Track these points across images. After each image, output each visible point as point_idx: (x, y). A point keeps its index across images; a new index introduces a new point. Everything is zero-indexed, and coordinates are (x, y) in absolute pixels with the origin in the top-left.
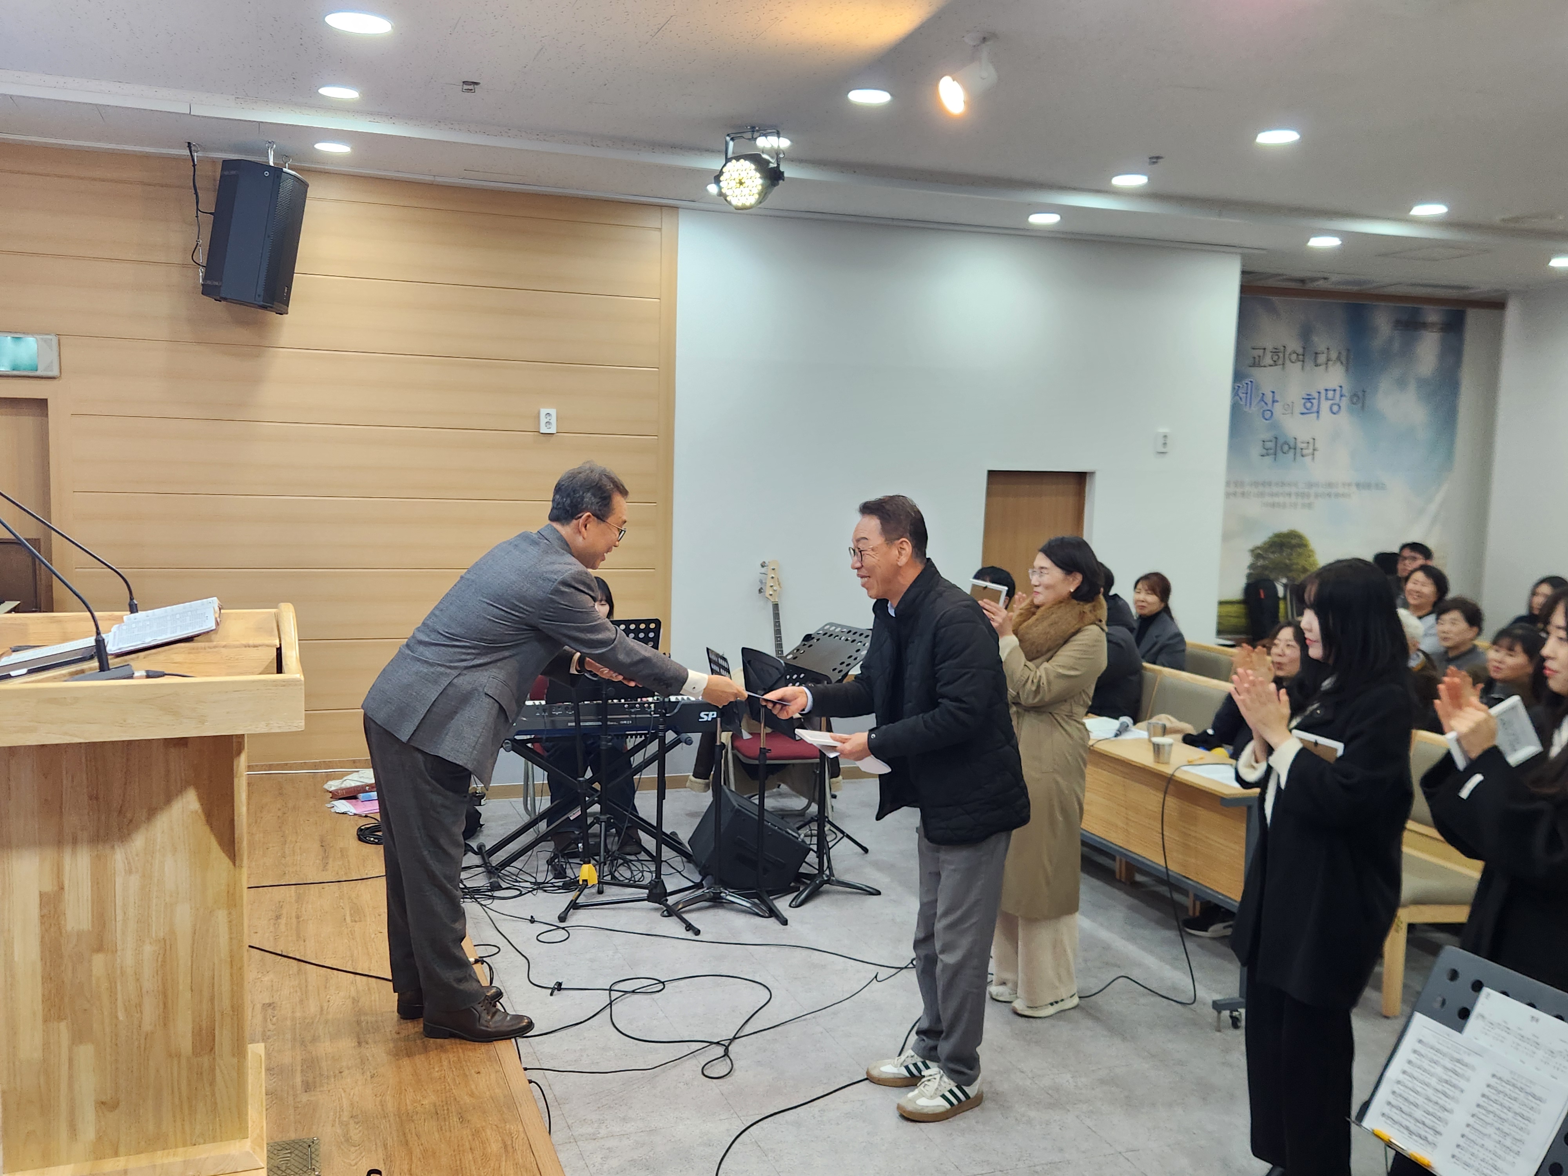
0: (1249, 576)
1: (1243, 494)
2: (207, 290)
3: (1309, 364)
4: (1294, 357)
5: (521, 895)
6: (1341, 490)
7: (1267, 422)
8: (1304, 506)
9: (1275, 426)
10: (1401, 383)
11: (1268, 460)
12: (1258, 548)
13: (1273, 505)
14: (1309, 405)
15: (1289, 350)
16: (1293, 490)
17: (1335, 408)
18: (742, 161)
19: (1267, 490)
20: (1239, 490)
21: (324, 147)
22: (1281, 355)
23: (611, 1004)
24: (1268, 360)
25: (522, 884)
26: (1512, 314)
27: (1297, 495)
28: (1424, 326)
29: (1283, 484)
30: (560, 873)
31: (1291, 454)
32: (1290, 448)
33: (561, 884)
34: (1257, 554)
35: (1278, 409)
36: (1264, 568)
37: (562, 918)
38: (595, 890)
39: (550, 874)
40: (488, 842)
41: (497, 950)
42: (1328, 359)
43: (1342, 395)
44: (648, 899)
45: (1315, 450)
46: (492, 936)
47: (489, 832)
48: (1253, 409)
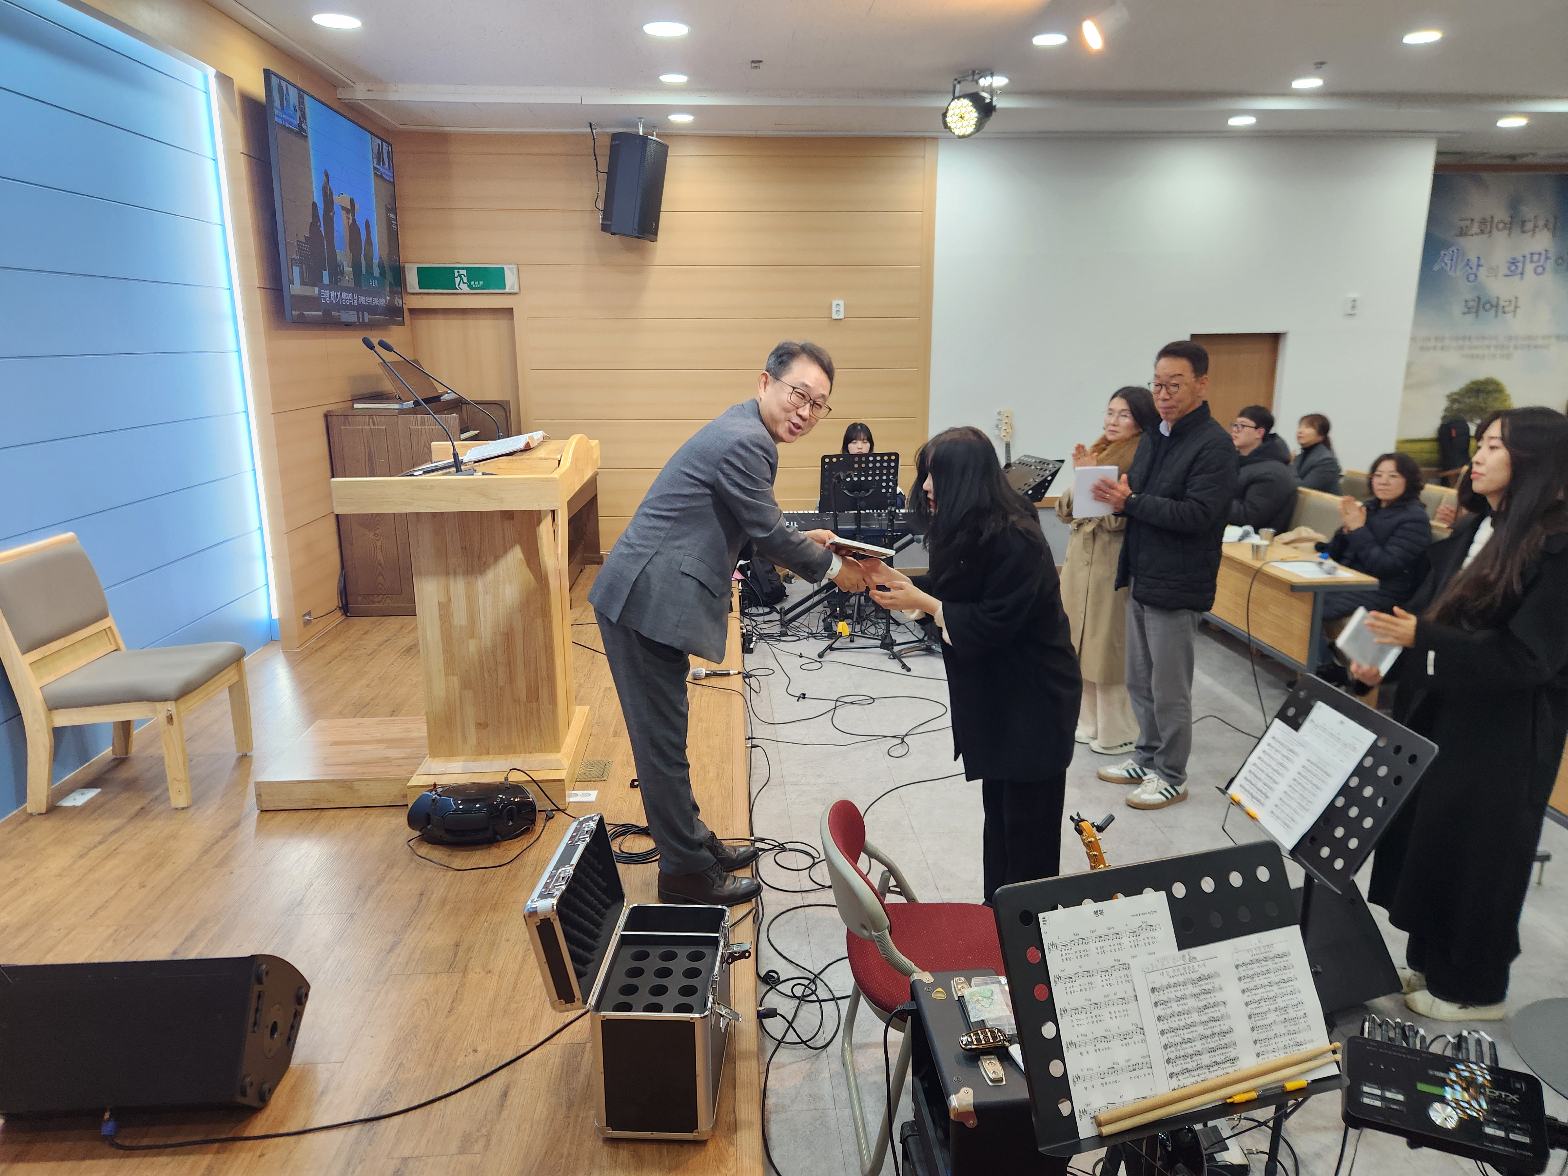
0: (1444, 418)
1: (1442, 348)
2: (605, 228)
3: (1516, 231)
4: (1501, 226)
5: (799, 640)
6: (1540, 342)
7: (1472, 284)
8: (1502, 356)
9: (1479, 287)
11: (1470, 317)
12: (1456, 394)
13: (1472, 357)
14: (1513, 268)
15: (1496, 220)
16: (1494, 343)
18: (963, 100)
19: (1467, 343)
20: (1439, 344)
21: (675, 118)
22: (1488, 225)
23: (835, 708)
24: (1475, 229)
25: (801, 633)
27: (1496, 347)
29: (1484, 338)
30: (828, 628)
31: (1493, 312)
32: (1492, 306)
33: (826, 634)
34: (1453, 399)
35: (1482, 272)
36: (1456, 409)
37: (821, 656)
38: (848, 640)
39: (821, 628)
40: (787, 605)
41: (772, 672)
42: (1536, 227)
43: (1547, 258)
44: (881, 647)
45: (1516, 307)
46: (771, 663)
47: (789, 599)
48: (1458, 273)
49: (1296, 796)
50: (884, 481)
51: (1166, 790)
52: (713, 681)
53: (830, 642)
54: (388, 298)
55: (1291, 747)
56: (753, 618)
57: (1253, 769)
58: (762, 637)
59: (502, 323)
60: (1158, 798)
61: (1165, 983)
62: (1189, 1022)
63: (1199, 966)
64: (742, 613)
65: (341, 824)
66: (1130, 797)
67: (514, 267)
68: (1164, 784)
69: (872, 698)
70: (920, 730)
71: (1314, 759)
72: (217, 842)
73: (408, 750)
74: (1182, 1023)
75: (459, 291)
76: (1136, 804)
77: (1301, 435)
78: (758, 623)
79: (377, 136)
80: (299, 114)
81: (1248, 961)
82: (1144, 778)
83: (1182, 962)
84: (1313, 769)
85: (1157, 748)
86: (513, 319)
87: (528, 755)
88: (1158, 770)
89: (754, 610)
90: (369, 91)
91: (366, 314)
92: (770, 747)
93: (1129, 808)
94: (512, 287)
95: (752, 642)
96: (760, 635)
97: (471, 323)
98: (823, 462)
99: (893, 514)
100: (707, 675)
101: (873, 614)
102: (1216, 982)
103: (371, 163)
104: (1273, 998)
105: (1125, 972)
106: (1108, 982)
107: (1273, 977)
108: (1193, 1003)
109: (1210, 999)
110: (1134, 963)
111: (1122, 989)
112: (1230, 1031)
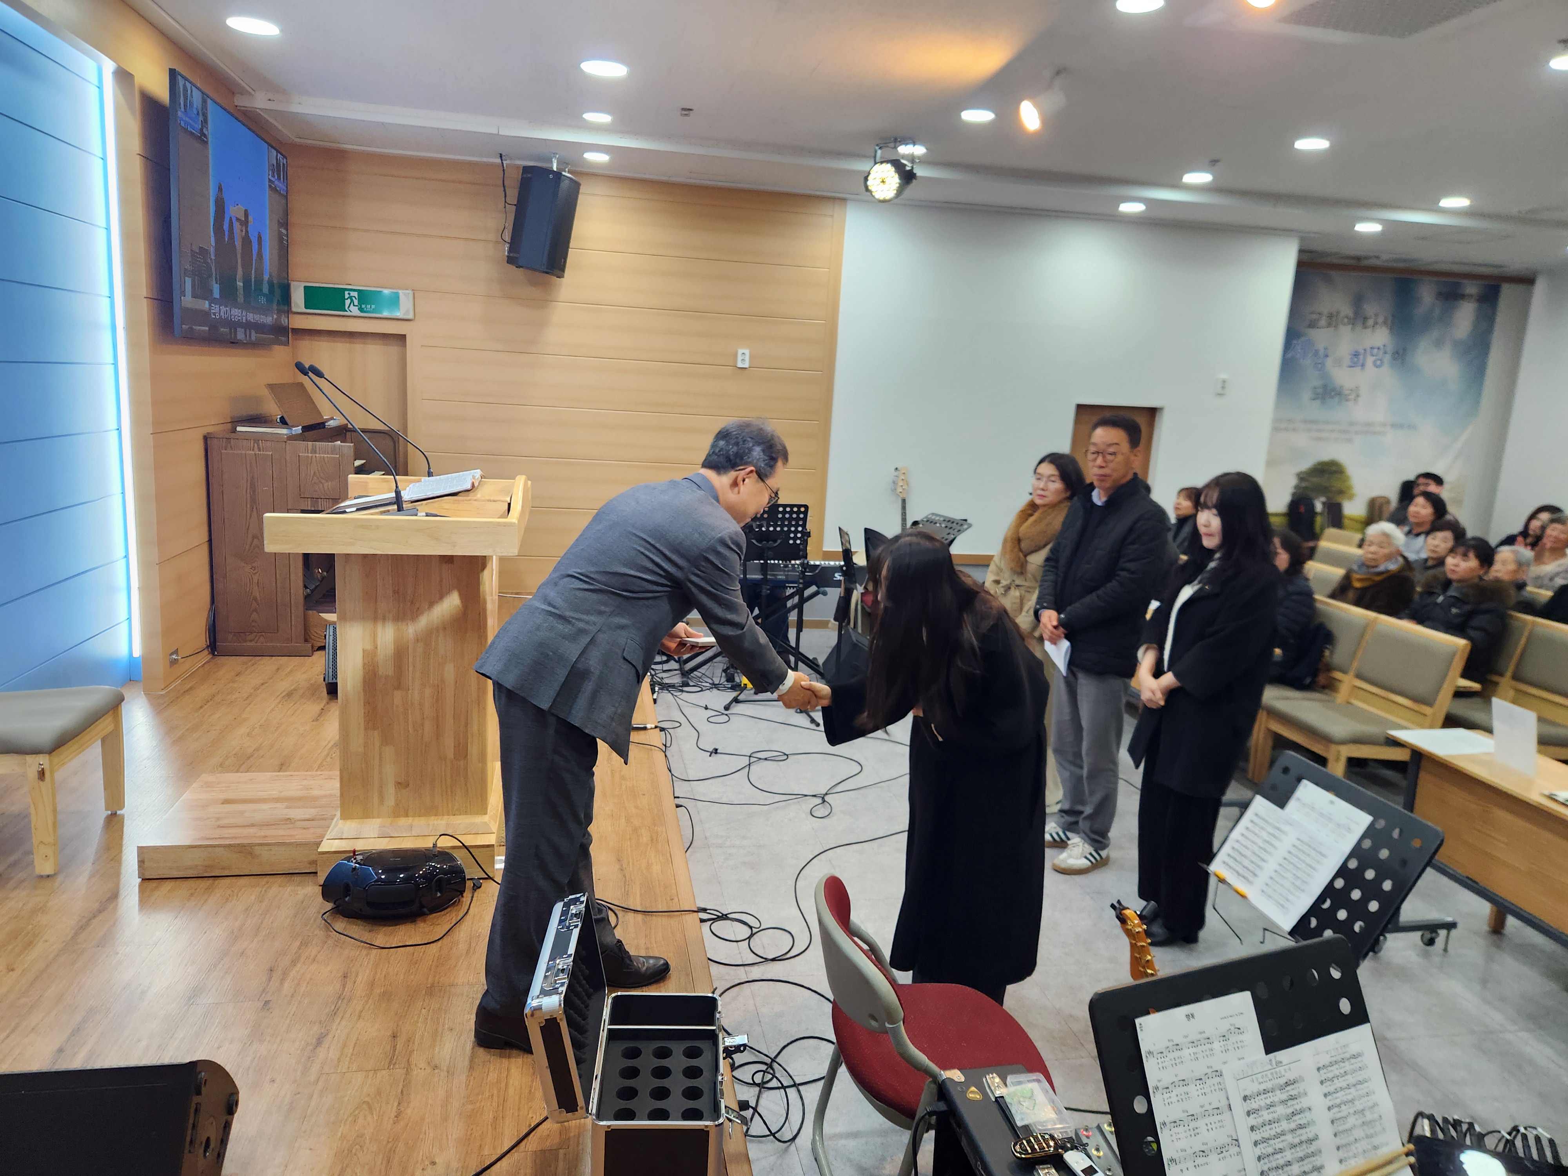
0: (1294, 494)
1: (1292, 429)
2: (509, 260)
3: (1359, 327)
4: (1346, 320)
5: (702, 691)
6: (1377, 429)
7: (1319, 372)
8: (1344, 440)
9: (1325, 376)
10: (1439, 344)
11: (1317, 403)
12: (1303, 472)
13: (1319, 439)
14: (1355, 360)
15: (1342, 315)
16: (1337, 427)
18: (886, 164)
19: (1314, 427)
21: (591, 156)
22: (1336, 318)
23: (749, 765)
24: (1323, 322)
25: (703, 684)
26: (1540, 289)
27: (1340, 431)
28: (1463, 297)
29: (1328, 422)
30: (730, 679)
31: (1336, 399)
32: (1336, 393)
33: (729, 686)
34: (1302, 477)
35: (1329, 362)
37: (727, 708)
41: (679, 724)
42: (1376, 323)
43: (1385, 353)
45: (1358, 396)
46: (678, 715)
48: (1307, 362)
50: (792, 532)
51: (1091, 854)
53: (735, 694)
54: (275, 316)
55: (1278, 825)
58: (665, 687)
59: (393, 350)
60: (1083, 863)
61: (1255, 1091)
62: (1279, 1130)
63: (1285, 1070)
65: (240, 895)
67: (410, 292)
68: (1089, 849)
69: (785, 754)
70: (838, 789)
72: (94, 917)
73: (313, 810)
74: (1273, 1133)
75: (348, 313)
77: (1179, 507)
78: (657, 672)
79: (272, 147)
80: (201, 118)
81: (1327, 1063)
82: (1069, 842)
83: (1270, 1067)
85: (1082, 812)
86: (405, 346)
87: (452, 817)
88: (1083, 835)
90: (270, 100)
91: (253, 332)
92: (691, 807)
94: (407, 312)
96: (663, 684)
97: (358, 347)
99: (805, 566)
102: (1300, 1087)
103: (267, 175)
104: (1352, 1101)
105: (1218, 1079)
106: (1203, 1091)
107: (1351, 1079)
108: (1281, 1110)
109: (1296, 1105)
110: (1225, 1070)
111: (1217, 1099)
112: (1316, 1138)
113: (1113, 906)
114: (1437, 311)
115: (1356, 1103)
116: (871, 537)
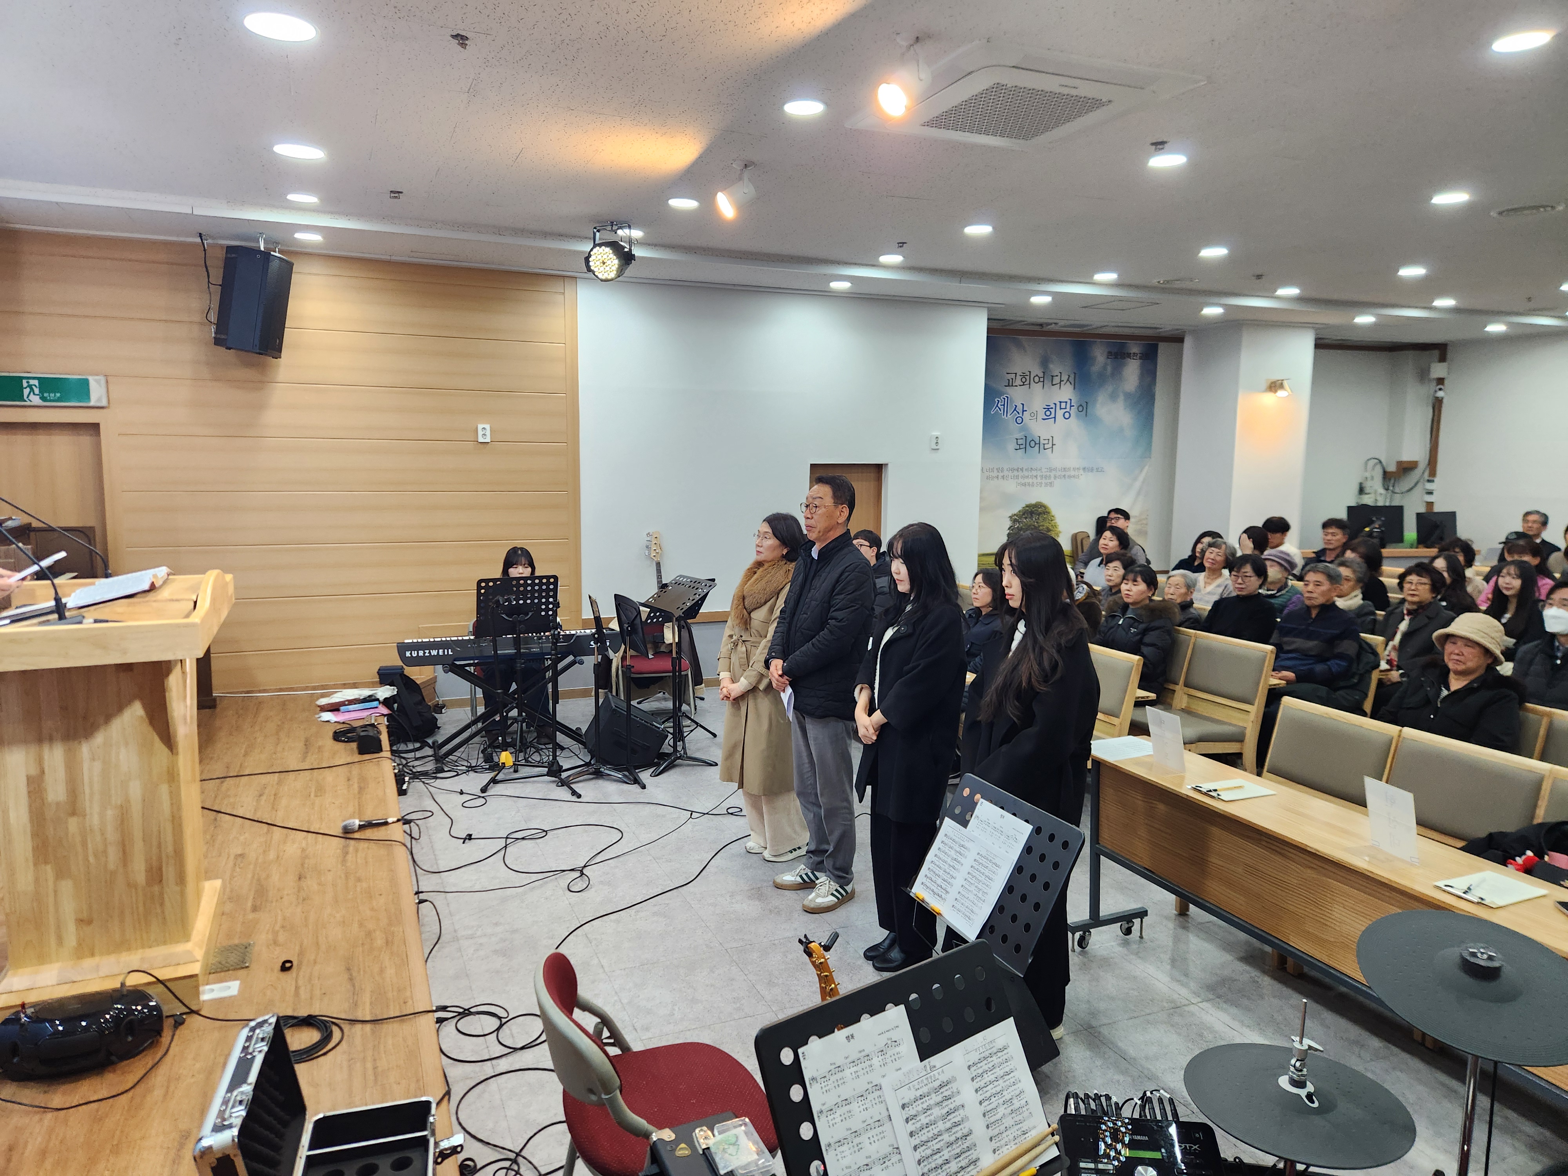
1: (1003, 477)
2: (218, 342)
3: (1048, 383)
4: (1037, 379)
5: (457, 775)
6: (1072, 473)
7: (1020, 426)
8: (1046, 485)
9: (1025, 429)
10: (1113, 397)
11: (1021, 453)
12: (1015, 515)
13: (1026, 485)
14: (1048, 413)
15: (1033, 375)
16: (1039, 473)
17: (1067, 415)
18: (603, 247)
19: (1020, 474)
20: (1001, 474)
21: (302, 236)
22: (1028, 378)
23: (506, 847)
24: (1018, 382)
25: (458, 768)
26: (1189, 346)
27: (1042, 476)
28: (1129, 355)
29: (1032, 469)
30: (488, 759)
31: (1037, 448)
32: (1035, 444)
33: (488, 767)
35: (1026, 416)
36: (1019, 529)
37: (484, 790)
38: (512, 770)
39: (481, 760)
40: (440, 739)
41: (431, 814)
42: (1061, 380)
43: (1072, 406)
44: (548, 774)
45: (1053, 445)
46: (429, 804)
47: (442, 731)
48: (1010, 417)
49: (972, 888)
50: (546, 603)
52: (369, 833)
53: (493, 775)
55: (962, 843)
56: (402, 755)
57: (931, 866)
58: (416, 776)
59: (86, 441)
61: (913, 1097)
62: (936, 1131)
63: (939, 1073)
64: (393, 752)
66: (806, 902)
67: (103, 377)
69: (544, 831)
70: (598, 859)
71: (984, 853)
74: (930, 1135)
76: (813, 909)
78: (409, 761)
81: (977, 1060)
83: (925, 1072)
84: (984, 861)
86: (99, 436)
87: (147, 948)
89: (402, 747)
92: (438, 899)
93: (805, 913)
94: (99, 398)
95: (404, 783)
96: (414, 773)
98: (479, 587)
99: (557, 637)
100: (361, 827)
101: (535, 741)
102: (953, 1087)
104: (1000, 1092)
105: (878, 1093)
106: (865, 1107)
107: (999, 1072)
108: (937, 1112)
109: (950, 1105)
110: (884, 1083)
111: (877, 1111)
112: (970, 1133)
113: (800, 941)
114: (1109, 369)
115: (1005, 1093)
116: (620, 601)
